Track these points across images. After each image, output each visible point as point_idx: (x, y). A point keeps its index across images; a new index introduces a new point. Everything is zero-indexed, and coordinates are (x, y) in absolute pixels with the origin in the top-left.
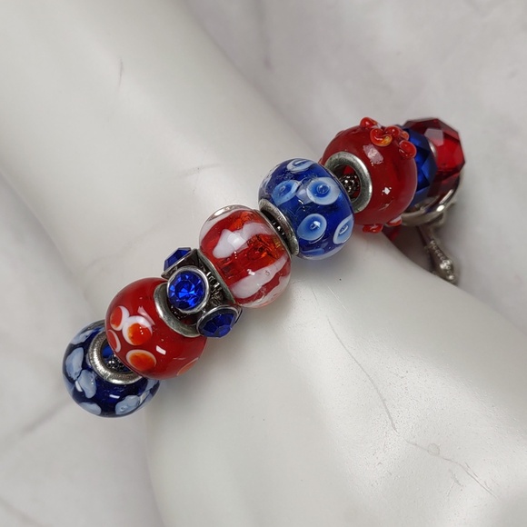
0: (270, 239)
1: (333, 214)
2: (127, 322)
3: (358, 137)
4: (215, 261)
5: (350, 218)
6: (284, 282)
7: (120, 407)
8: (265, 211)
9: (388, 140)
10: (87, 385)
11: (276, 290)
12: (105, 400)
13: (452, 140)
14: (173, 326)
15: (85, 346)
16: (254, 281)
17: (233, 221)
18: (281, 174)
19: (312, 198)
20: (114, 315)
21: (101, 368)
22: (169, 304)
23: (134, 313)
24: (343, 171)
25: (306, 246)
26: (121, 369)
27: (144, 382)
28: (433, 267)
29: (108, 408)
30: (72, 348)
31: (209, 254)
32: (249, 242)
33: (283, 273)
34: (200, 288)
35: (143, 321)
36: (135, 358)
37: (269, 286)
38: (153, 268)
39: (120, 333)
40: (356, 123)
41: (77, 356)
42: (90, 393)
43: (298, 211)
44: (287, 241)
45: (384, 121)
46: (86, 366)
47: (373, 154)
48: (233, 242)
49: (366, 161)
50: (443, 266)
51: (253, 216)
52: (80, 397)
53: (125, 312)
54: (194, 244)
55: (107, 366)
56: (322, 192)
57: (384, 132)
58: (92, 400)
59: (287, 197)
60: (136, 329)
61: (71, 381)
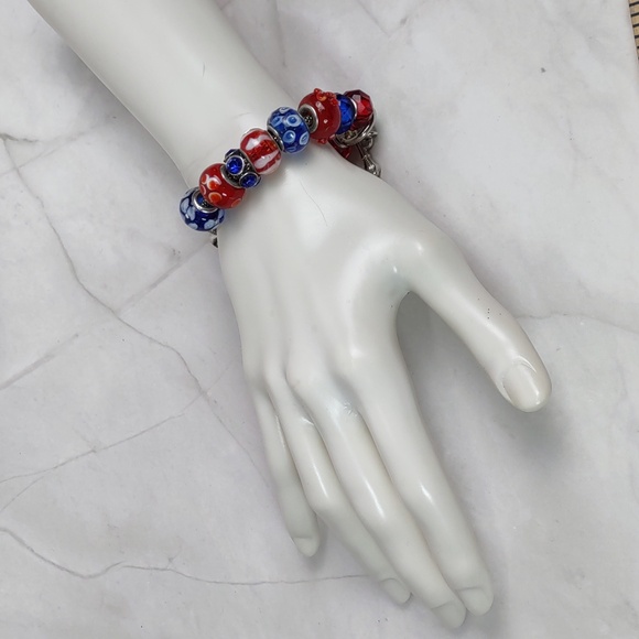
0: (272, 143)
1: (299, 131)
2: (209, 180)
3: (313, 98)
4: (247, 152)
5: (306, 133)
6: (278, 162)
7: (207, 225)
8: (269, 131)
9: (324, 98)
10: (191, 215)
11: (274, 166)
12: (199, 221)
13: (365, 100)
14: (228, 181)
15: (190, 197)
16: (263, 161)
17: (254, 134)
18: (276, 114)
19: (290, 125)
20: (203, 178)
21: (198, 207)
22: (227, 173)
23: (211, 176)
24: (306, 113)
25: (287, 146)
26: (207, 206)
27: (217, 213)
28: (366, 168)
29: (201, 227)
30: (183, 200)
31: (244, 150)
32: (261, 144)
33: (277, 158)
34: (240, 163)
35: (216, 179)
36: (213, 196)
37: (272, 163)
38: (220, 159)
39: (205, 186)
40: (312, 91)
41: (186, 202)
42: (192, 219)
43: (282, 128)
44: (279, 143)
45: (324, 90)
46: (190, 205)
47: (319, 105)
48: (255, 143)
49: (316, 109)
50: (371, 167)
51: (264, 133)
52: (188, 221)
53: (208, 176)
54: (238, 147)
55: (200, 204)
56: (294, 121)
57: (324, 94)
58: (193, 222)
59: (278, 123)
60: (213, 183)
61: (184, 214)
